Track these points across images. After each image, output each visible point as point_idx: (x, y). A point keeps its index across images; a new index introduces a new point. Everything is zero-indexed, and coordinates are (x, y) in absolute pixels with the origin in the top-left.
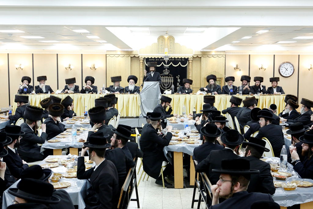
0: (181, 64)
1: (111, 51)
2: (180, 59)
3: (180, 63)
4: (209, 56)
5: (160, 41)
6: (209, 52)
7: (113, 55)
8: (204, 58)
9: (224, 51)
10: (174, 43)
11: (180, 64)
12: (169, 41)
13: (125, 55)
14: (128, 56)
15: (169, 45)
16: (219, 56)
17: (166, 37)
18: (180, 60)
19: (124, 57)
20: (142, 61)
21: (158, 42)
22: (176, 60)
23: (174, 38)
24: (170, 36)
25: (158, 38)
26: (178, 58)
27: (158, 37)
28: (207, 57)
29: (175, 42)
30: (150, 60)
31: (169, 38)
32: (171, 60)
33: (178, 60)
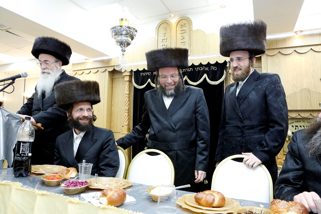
0: (207, 79)
1: (78, 64)
2: (206, 66)
3: (205, 76)
4: (284, 51)
5: (162, 31)
6: (284, 40)
7: (82, 72)
8: (269, 58)
10: (191, 30)
11: (205, 78)
12: (179, 29)
13: (99, 69)
14: (104, 69)
15: (179, 36)
16: (313, 48)
17: (174, 21)
18: (207, 69)
19: (99, 72)
20: (127, 79)
21: (158, 33)
22: (197, 69)
23: (191, 21)
24: (182, 17)
25: (157, 27)
26: (201, 65)
28: (279, 55)
29: (193, 30)
30: (143, 74)
31: (180, 22)
32: (184, 70)
33: (200, 69)
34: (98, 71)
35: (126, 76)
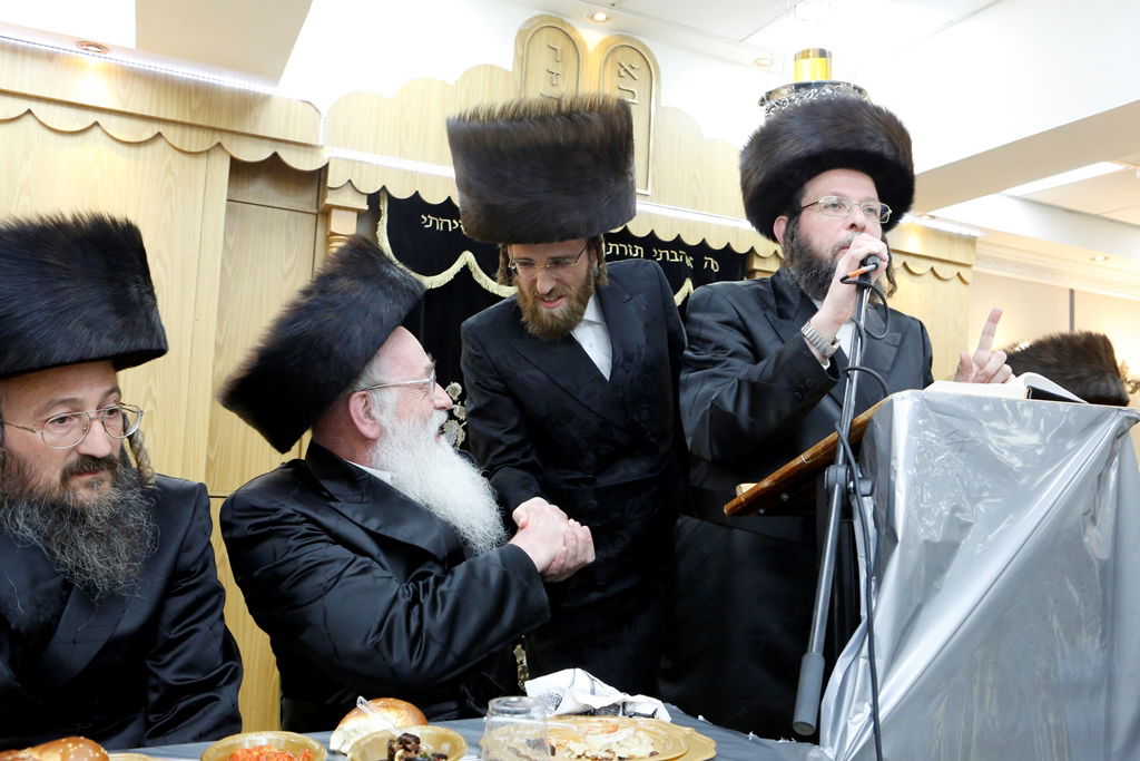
3: (689, 285)
5: (542, 60)
9: (971, 241)
14: (205, 141)
16: (938, 267)
17: (592, 38)
18: (688, 262)
20: (346, 225)
21: (523, 60)
22: (662, 255)
23: (656, 66)
24: (626, 38)
25: (521, 33)
27: (519, 18)
29: (663, 105)
30: (434, 222)
31: (619, 52)
32: (614, 248)
33: (672, 256)
34: (159, 134)
35: (343, 213)
